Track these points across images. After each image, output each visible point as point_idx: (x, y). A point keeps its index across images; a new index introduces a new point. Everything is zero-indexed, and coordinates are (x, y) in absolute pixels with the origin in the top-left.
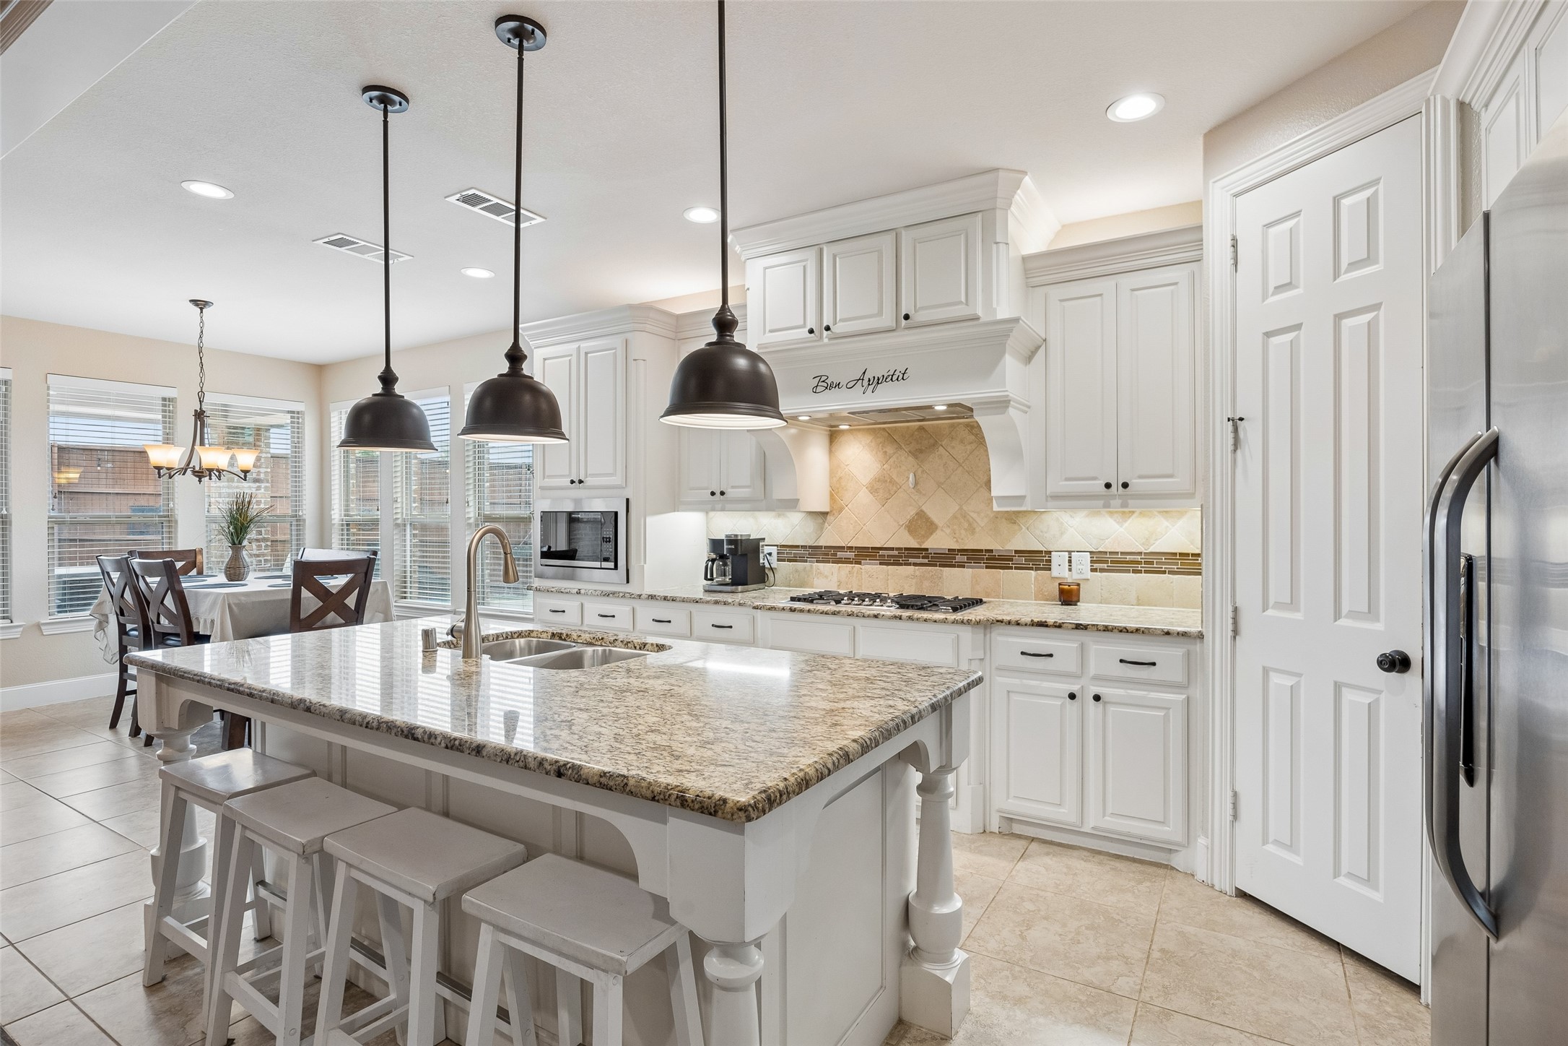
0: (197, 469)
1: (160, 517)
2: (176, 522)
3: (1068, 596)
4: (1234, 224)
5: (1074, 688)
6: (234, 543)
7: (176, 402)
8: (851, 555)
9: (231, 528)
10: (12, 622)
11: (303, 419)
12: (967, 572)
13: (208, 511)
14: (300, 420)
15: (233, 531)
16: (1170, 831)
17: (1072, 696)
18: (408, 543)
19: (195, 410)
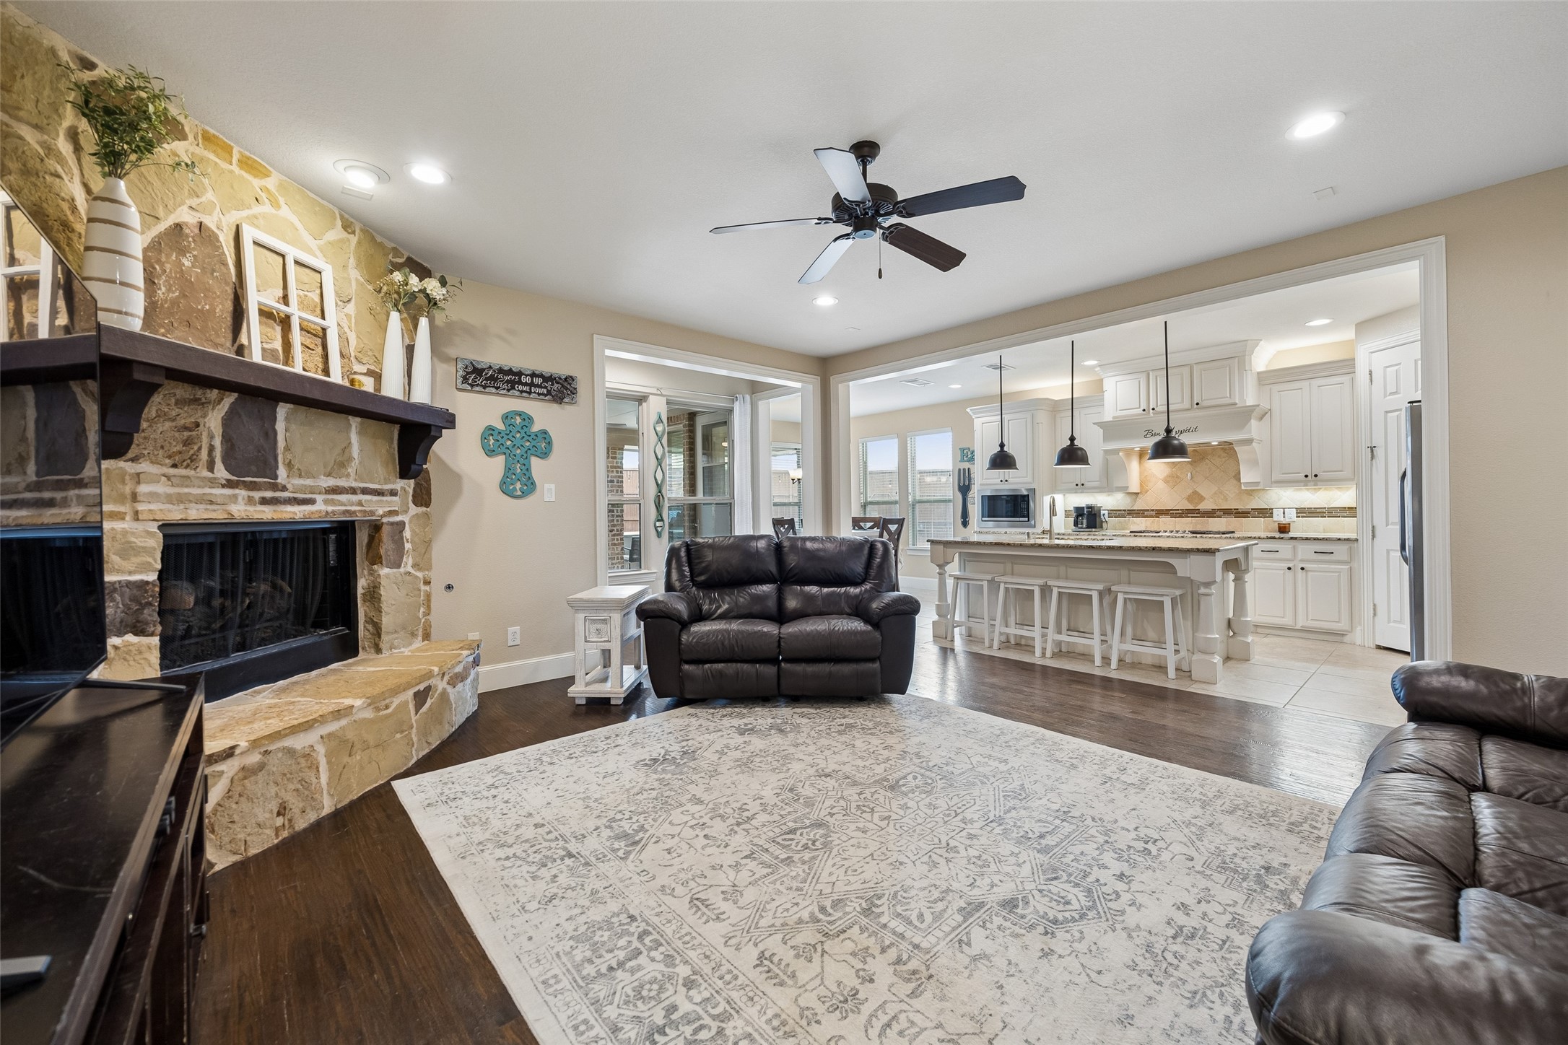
3: (1283, 529)
4: (1370, 365)
5: (1290, 566)
8: (1154, 513)
12: (1223, 520)
16: (1343, 625)
17: (1289, 569)
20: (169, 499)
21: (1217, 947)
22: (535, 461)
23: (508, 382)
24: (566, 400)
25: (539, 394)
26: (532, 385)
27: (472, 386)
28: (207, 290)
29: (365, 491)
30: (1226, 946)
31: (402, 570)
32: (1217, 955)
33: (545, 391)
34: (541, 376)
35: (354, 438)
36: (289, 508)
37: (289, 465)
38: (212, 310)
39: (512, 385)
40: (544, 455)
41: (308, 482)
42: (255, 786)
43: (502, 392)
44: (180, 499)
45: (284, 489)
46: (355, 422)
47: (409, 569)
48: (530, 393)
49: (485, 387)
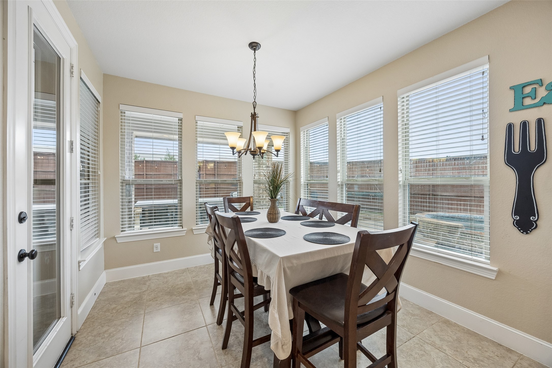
0: (252, 150)
1: (236, 181)
2: (242, 183)
6: (272, 198)
7: (242, 129)
9: (271, 188)
10: (183, 228)
11: (289, 136)
13: (254, 178)
14: (288, 137)
15: (272, 189)
18: (344, 195)
19: (252, 113)
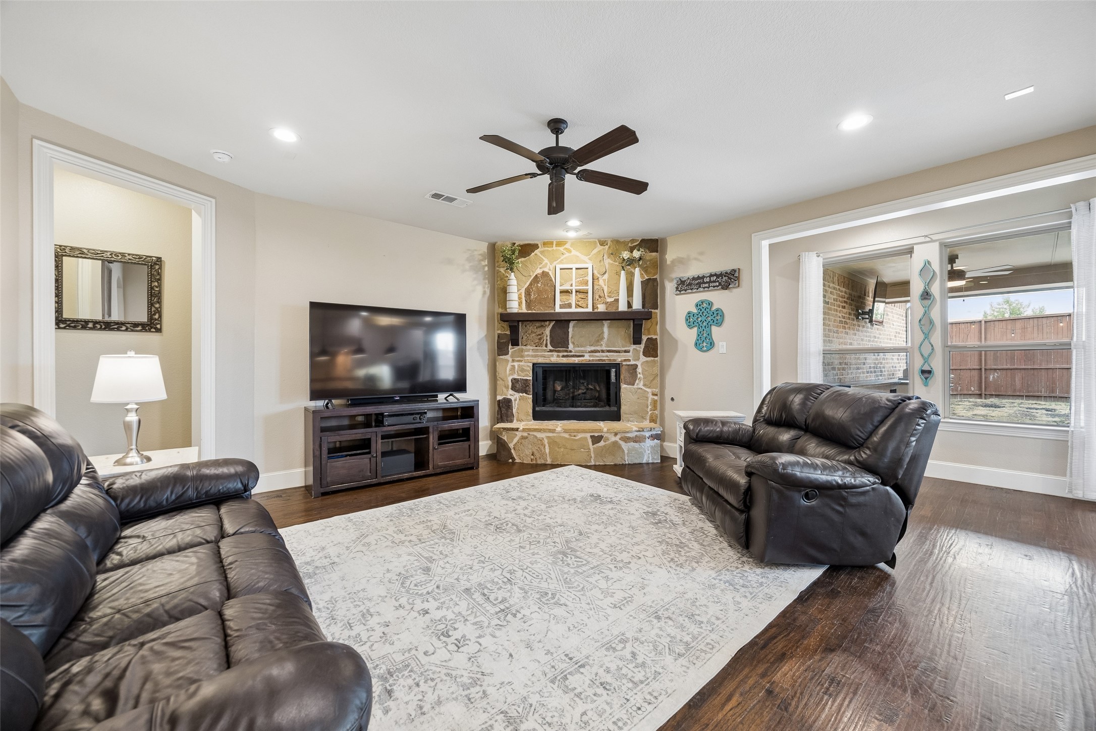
20: (532, 356)
21: (350, 622)
22: (714, 329)
23: (697, 284)
24: (730, 286)
25: (714, 287)
26: (710, 282)
27: (680, 291)
28: (546, 290)
29: (609, 351)
30: (348, 625)
31: (635, 386)
32: (346, 620)
33: (717, 284)
34: (715, 275)
35: (606, 330)
36: (573, 359)
37: (573, 343)
38: (548, 297)
39: (699, 285)
40: (719, 324)
41: (582, 349)
42: (525, 442)
43: (694, 291)
44: (536, 356)
45: (571, 351)
46: (606, 323)
47: (641, 386)
48: (709, 287)
49: (686, 290)
